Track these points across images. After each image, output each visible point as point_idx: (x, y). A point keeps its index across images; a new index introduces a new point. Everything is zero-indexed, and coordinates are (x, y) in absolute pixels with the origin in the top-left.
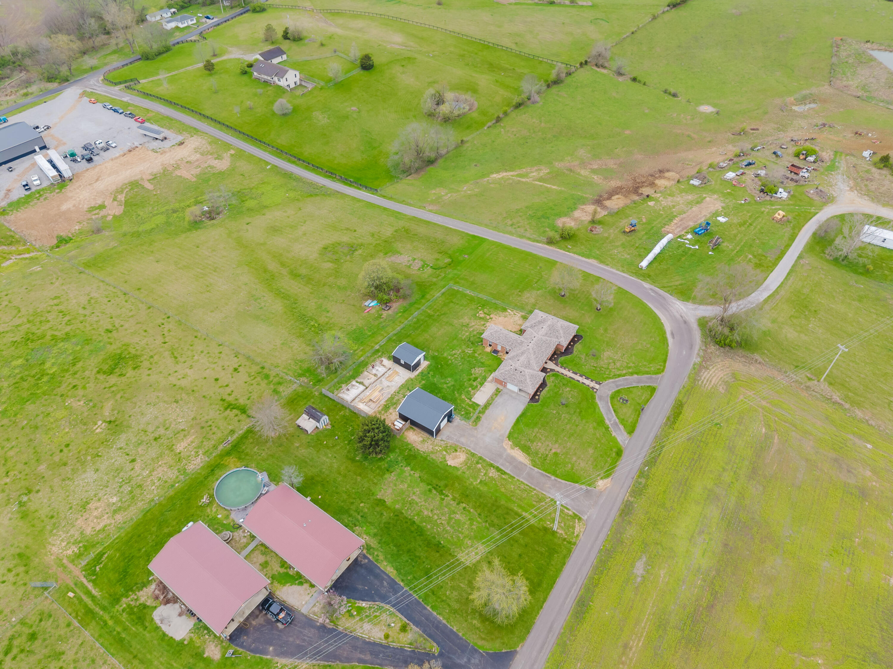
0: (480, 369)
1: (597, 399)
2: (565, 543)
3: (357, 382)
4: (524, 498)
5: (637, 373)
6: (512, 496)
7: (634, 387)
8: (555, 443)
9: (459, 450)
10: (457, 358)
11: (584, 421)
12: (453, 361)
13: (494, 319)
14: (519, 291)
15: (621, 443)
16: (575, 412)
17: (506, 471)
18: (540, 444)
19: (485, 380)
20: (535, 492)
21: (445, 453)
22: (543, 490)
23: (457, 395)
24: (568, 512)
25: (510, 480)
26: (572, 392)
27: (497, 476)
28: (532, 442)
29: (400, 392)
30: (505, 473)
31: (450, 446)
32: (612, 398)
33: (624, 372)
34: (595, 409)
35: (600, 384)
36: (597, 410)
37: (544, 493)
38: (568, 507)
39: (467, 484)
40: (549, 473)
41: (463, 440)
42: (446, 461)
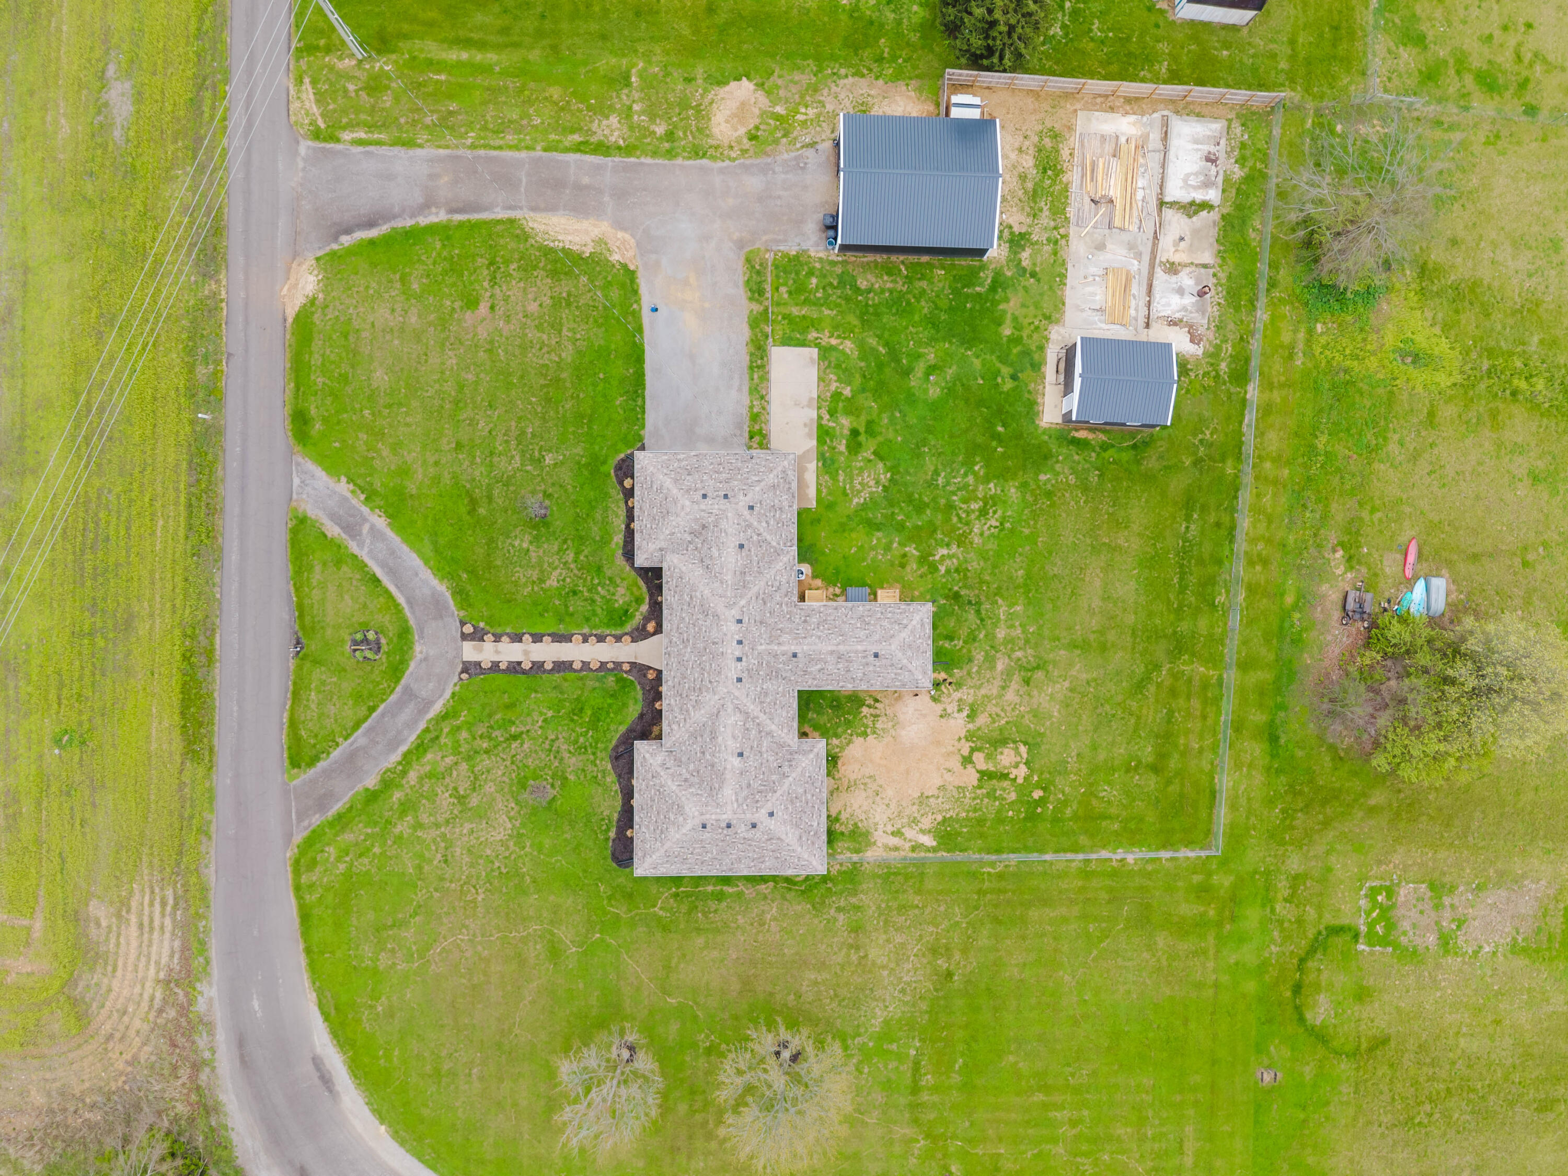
0: (865, 494)
1: (448, 595)
2: (322, 42)
3: (1205, 206)
4: (484, 103)
5: (372, 797)
6: (521, 91)
7: (357, 725)
8: (491, 342)
9: (746, 144)
10: (966, 501)
11: (447, 479)
12: (970, 479)
13: (955, 763)
14: (949, 975)
15: (310, 466)
16: (490, 498)
17: (578, 156)
18: (533, 307)
19: (821, 457)
20: (470, 141)
21: (779, 109)
22: (449, 157)
23: (872, 341)
24: (355, 135)
25: (553, 137)
26: (535, 575)
27: (594, 126)
28: (557, 303)
29: (1048, 248)
30: (578, 148)
31: (776, 142)
32: (404, 632)
33: (413, 776)
34: (437, 551)
35: (470, 668)
36: (428, 548)
37: (442, 152)
38: (360, 149)
39: (658, 50)
40: (461, 225)
41: (754, 183)
42: (761, 86)
